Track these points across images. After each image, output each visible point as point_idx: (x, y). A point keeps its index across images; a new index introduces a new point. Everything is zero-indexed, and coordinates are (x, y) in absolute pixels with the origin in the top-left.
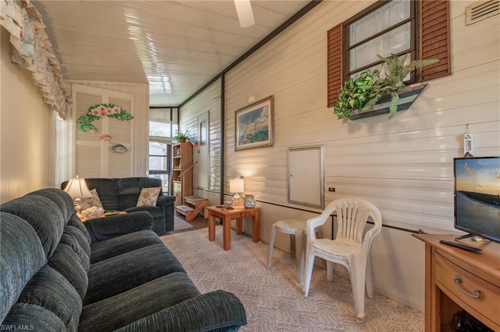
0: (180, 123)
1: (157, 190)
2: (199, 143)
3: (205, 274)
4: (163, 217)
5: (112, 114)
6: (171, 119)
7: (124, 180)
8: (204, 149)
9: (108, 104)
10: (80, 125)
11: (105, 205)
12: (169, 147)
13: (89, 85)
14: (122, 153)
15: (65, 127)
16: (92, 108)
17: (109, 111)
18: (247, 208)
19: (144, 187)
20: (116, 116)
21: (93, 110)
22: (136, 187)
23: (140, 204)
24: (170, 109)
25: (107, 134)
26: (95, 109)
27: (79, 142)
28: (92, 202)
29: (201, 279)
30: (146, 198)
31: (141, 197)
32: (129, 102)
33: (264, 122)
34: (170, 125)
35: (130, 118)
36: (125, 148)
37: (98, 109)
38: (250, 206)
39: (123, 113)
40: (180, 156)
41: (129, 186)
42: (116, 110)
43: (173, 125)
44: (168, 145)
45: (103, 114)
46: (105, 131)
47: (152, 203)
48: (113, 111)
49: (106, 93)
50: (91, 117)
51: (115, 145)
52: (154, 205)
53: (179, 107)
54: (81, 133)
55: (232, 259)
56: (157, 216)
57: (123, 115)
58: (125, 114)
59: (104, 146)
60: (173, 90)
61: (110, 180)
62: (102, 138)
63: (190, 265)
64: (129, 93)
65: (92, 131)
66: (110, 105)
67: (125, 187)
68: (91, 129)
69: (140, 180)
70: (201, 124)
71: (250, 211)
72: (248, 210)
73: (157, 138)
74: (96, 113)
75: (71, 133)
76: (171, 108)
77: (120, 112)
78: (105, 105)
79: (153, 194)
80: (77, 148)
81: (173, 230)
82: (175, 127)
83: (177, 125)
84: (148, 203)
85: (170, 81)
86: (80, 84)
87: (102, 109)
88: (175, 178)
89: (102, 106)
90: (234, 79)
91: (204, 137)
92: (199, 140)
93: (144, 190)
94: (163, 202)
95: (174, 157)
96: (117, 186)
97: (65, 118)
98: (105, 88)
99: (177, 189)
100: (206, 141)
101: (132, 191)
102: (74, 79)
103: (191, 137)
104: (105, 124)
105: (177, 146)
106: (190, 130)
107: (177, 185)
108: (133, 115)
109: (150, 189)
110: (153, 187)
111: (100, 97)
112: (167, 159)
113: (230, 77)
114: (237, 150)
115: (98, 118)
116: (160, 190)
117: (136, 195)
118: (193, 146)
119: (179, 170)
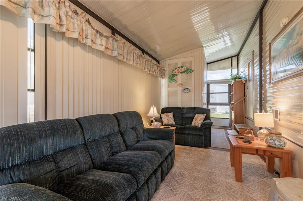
0: (239, 67)
1: (203, 116)
2: (248, 80)
3: (197, 190)
4: (202, 135)
5: (182, 71)
6: (232, 66)
7: (187, 109)
8: (250, 85)
9: (180, 66)
10: (169, 80)
11: (176, 122)
12: (229, 85)
13: (173, 59)
14: (188, 93)
15: (164, 82)
16: (174, 70)
17: (181, 70)
19: (197, 114)
20: (184, 72)
22: (193, 113)
23: (193, 124)
24: (231, 59)
25: (181, 83)
26: (175, 71)
27: (169, 89)
28: (169, 119)
29: (189, 193)
30: (196, 120)
31: (194, 119)
32: (191, 62)
34: (231, 70)
35: (191, 71)
36: (189, 90)
37: (176, 71)
38: (274, 145)
39: (188, 69)
40: (233, 93)
41: (189, 113)
42: (184, 69)
43: (233, 69)
45: (178, 72)
46: (179, 82)
47: (198, 124)
49: (179, 61)
50: (174, 75)
51: (184, 89)
52: (200, 126)
53: (238, 55)
54: (170, 84)
55: (234, 192)
56: (198, 134)
57: (188, 71)
59: (179, 89)
61: (181, 108)
62: (178, 85)
63: (195, 177)
64: (191, 57)
65: (174, 82)
66: (181, 66)
67: (187, 113)
68: (173, 81)
69: (196, 109)
70: (249, 64)
71: (273, 151)
72: (272, 149)
75: (166, 85)
76: (231, 57)
77: (186, 69)
78: (179, 67)
79: (199, 119)
80: (168, 91)
81: (210, 146)
82: (235, 71)
83: (237, 69)
84: (197, 125)
86: (170, 59)
87: (178, 70)
88: (232, 109)
89: (178, 68)
90: (269, 11)
91: (250, 75)
92: (248, 78)
93: (196, 116)
94: (202, 125)
95: (231, 93)
96: (183, 112)
97: (162, 77)
98: (179, 58)
99: (233, 117)
100: (251, 78)
101: (191, 115)
102: (167, 58)
103: (244, 76)
104: (179, 78)
105: (232, 85)
106: (243, 71)
107: (233, 114)
108: (193, 70)
109: (199, 115)
110: (202, 114)
111: (177, 64)
112: (229, 95)
113: (266, 11)
114: (272, 82)
115: (176, 75)
116: (204, 117)
117: (192, 118)
118: (244, 84)
119: (233, 102)
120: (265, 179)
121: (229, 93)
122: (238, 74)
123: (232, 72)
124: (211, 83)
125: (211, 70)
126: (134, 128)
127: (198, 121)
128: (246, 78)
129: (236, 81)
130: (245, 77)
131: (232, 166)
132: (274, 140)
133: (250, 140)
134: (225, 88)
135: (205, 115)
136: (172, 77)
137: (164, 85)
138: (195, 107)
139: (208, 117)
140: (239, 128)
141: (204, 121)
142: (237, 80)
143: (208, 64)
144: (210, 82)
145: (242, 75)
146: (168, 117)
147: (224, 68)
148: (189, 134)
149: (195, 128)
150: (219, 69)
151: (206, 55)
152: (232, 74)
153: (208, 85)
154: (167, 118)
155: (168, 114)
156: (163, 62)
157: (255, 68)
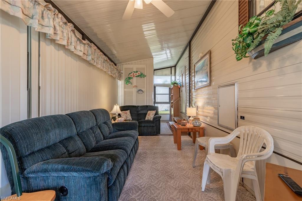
0: (176, 75)
1: (154, 112)
2: (182, 86)
3: (157, 159)
4: (154, 126)
6: (171, 74)
7: (141, 107)
8: (183, 89)
9: (135, 71)
10: (126, 82)
11: (133, 118)
12: (170, 88)
13: (129, 64)
14: (141, 93)
15: (121, 83)
16: (130, 74)
17: (136, 74)
18: (194, 126)
19: (150, 110)
20: (138, 76)
21: (130, 75)
22: (146, 110)
23: (146, 119)
24: (170, 68)
25: (135, 85)
26: (131, 74)
27: (126, 90)
28: (127, 116)
29: (153, 161)
31: (147, 115)
32: (144, 69)
33: (206, 69)
34: (170, 77)
35: (144, 76)
36: (143, 91)
37: (132, 74)
38: (196, 125)
39: (142, 74)
40: (173, 94)
41: (143, 110)
42: (139, 74)
43: (172, 76)
44: (169, 88)
45: (134, 76)
46: (135, 84)
47: (151, 119)
48: (138, 75)
49: (134, 66)
50: (130, 78)
51: (138, 90)
52: (152, 119)
53: (175, 66)
54: (126, 85)
55: (178, 155)
56: (152, 125)
57: (141, 75)
58: (142, 75)
59: (135, 90)
60: (172, 57)
61: (136, 106)
62: (133, 87)
63: (155, 153)
64: (144, 64)
65: (130, 84)
66: (136, 71)
67: (141, 110)
68: (129, 83)
69: (148, 107)
70: (183, 74)
72: (195, 128)
73: (163, 85)
74: (131, 76)
75: (123, 86)
76: (171, 67)
77: (140, 74)
78: (134, 72)
79: (151, 114)
80: (125, 92)
81: (160, 134)
82: (173, 78)
83: (174, 76)
84: (150, 119)
85: (170, 52)
86: (126, 64)
87: (133, 74)
88: (172, 107)
89: (133, 73)
90: (194, 44)
91: (183, 82)
92: (182, 84)
93: (149, 112)
94: (154, 118)
95: (171, 95)
96: (138, 109)
97: (120, 80)
98: (135, 64)
99: (172, 113)
100: (184, 84)
101: (144, 112)
102: (123, 63)
103: (179, 83)
104: (134, 80)
105: (172, 88)
106: (179, 79)
107: (172, 110)
108: (146, 75)
109: (151, 111)
110: (153, 110)
111: (133, 69)
112: (169, 96)
113: (193, 43)
114: (195, 89)
115: (132, 78)
116: (155, 112)
117: (146, 114)
118: (180, 88)
119: (172, 102)
120: (192, 146)
121: (170, 94)
122: (175, 81)
123: (171, 79)
124: (157, 86)
125: (156, 75)
126: (105, 123)
127: (150, 115)
128: (181, 84)
129: (174, 86)
130: (180, 84)
131: (175, 143)
132: (196, 122)
133: (185, 124)
134: (166, 90)
135: (156, 111)
136: (128, 80)
137: (120, 86)
138: (147, 105)
139: (157, 113)
140: (177, 120)
141: (155, 115)
142: (175, 85)
143: (154, 70)
144: (156, 85)
145: (177, 81)
146: (126, 114)
147: (166, 75)
148: (144, 126)
149: (149, 121)
150: (162, 75)
151: (154, 62)
152: (171, 80)
153: (155, 87)
154: (126, 115)
155: (126, 111)
156: (120, 66)
157: (186, 78)
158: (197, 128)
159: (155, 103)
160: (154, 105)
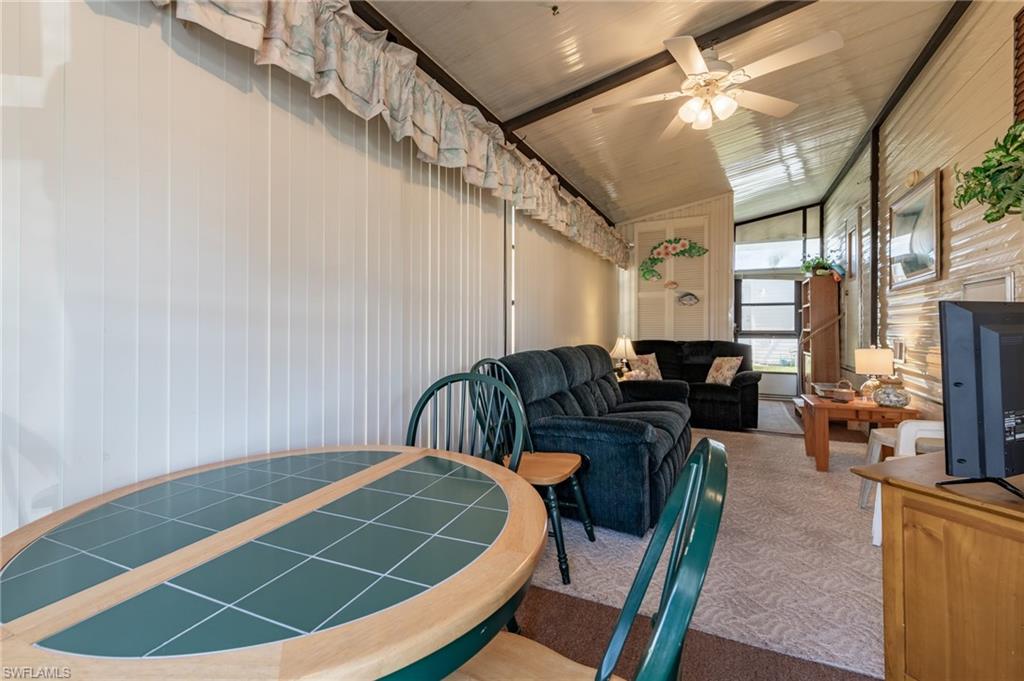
0: (825, 234)
1: (736, 361)
2: (847, 274)
4: (737, 403)
5: (678, 251)
6: (805, 231)
7: (692, 344)
8: (853, 285)
9: (672, 239)
10: (642, 273)
11: (665, 375)
12: (798, 284)
13: (652, 220)
14: (691, 305)
15: (627, 277)
16: (655, 248)
17: (674, 249)
18: (881, 406)
19: (720, 356)
20: (683, 253)
21: (655, 252)
22: (708, 354)
23: (709, 380)
24: (801, 211)
25: (672, 279)
26: (658, 250)
27: (642, 295)
30: (718, 371)
31: (712, 370)
32: (701, 229)
34: (801, 242)
35: (702, 251)
36: (696, 298)
37: (661, 249)
38: (888, 403)
39: (693, 246)
40: (809, 304)
41: (698, 354)
42: (683, 245)
43: (808, 241)
45: (667, 254)
46: (669, 277)
47: (725, 380)
48: (679, 248)
49: (669, 225)
50: (654, 261)
51: (682, 294)
52: (728, 383)
53: (822, 204)
54: (643, 281)
55: (814, 480)
56: (727, 400)
57: (693, 250)
58: (694, 248)
59: (669, 296)
60: (807, 171)
61: (674, 342)
62: (666, 286)
64: (702, 215)
65: (655, 279)
66: (675, 239)
67: (692, 354)
68: (654, 276)
69: (715, 346)
71: (885, 412)
72: (884, 409)
73: (772, 272)
74: (659, 254)
75: (634, 284)
76: (804, 209)
77: (687, 247)
78: (670, 242)
79: (727, 366)
80: (639, 299)
81: (756, 427)
82: (813, 245)
83: (819, 240)
84: (720, 380)
85: (799, 154)
86: (644, 221)
87: (666, 248)
88: (805, 347)
89: (665, 244)
91: (853, 259)
92: (847, 270)
93: (718, 361)
94: (736, 381)
95: (804, 306)
96: (682, 351)
97: (626, 268)
98: (670, 218)
99: (808, 370)
100: (855, 269)
101: (701, 360)
102: (636, 217)
103: (838, 262)
104: (670, 267)
105: (807, 283)
106: (835, 250)
107: (808, 359)
108: (706, 247)
109: (726, 359)
110: (732, 356)
111: (663, 232)
112: (796, 310)
115: (661, 260)
116: (740, 362)
117: (706, 368)
118: (839, 283)
119: (809, 330)
121: (798, 304)
122: (822, 256)
123: (804, 252)
124: (746, 277)
125: (743, 241)
127: (723, 371)
128: (844, 270)
129: (815, 275)
130: (840, 266)
132: (888, 394)
133: (846, 398)
134: (786, 290)
135: (741, 358)
136: (649, 267)
137: (626, 285)
138: (712, 340)
139: (745, 366)
140: (824, 391)
141: (738, 372)
142: (819, 272)
143: (737, 224)
144: (742, 274)
145: (832, 258)
146: (647, 364)
147: (782, 237)
148: (703, 401)
149: (717, 388)
150: (768, 239)
151: (735, 202)
152: (804, 257)
153: (738, 282)
154: (644, 366)
155: (646, 356)
156: (624, 228)
157: (864, 240)
158: (888, 410)
159: (738, 332)
160: (736, 340)
